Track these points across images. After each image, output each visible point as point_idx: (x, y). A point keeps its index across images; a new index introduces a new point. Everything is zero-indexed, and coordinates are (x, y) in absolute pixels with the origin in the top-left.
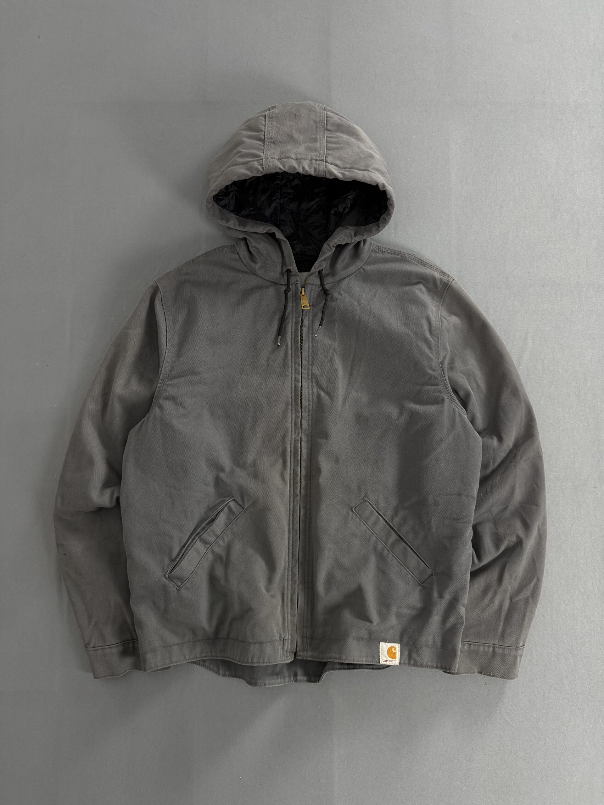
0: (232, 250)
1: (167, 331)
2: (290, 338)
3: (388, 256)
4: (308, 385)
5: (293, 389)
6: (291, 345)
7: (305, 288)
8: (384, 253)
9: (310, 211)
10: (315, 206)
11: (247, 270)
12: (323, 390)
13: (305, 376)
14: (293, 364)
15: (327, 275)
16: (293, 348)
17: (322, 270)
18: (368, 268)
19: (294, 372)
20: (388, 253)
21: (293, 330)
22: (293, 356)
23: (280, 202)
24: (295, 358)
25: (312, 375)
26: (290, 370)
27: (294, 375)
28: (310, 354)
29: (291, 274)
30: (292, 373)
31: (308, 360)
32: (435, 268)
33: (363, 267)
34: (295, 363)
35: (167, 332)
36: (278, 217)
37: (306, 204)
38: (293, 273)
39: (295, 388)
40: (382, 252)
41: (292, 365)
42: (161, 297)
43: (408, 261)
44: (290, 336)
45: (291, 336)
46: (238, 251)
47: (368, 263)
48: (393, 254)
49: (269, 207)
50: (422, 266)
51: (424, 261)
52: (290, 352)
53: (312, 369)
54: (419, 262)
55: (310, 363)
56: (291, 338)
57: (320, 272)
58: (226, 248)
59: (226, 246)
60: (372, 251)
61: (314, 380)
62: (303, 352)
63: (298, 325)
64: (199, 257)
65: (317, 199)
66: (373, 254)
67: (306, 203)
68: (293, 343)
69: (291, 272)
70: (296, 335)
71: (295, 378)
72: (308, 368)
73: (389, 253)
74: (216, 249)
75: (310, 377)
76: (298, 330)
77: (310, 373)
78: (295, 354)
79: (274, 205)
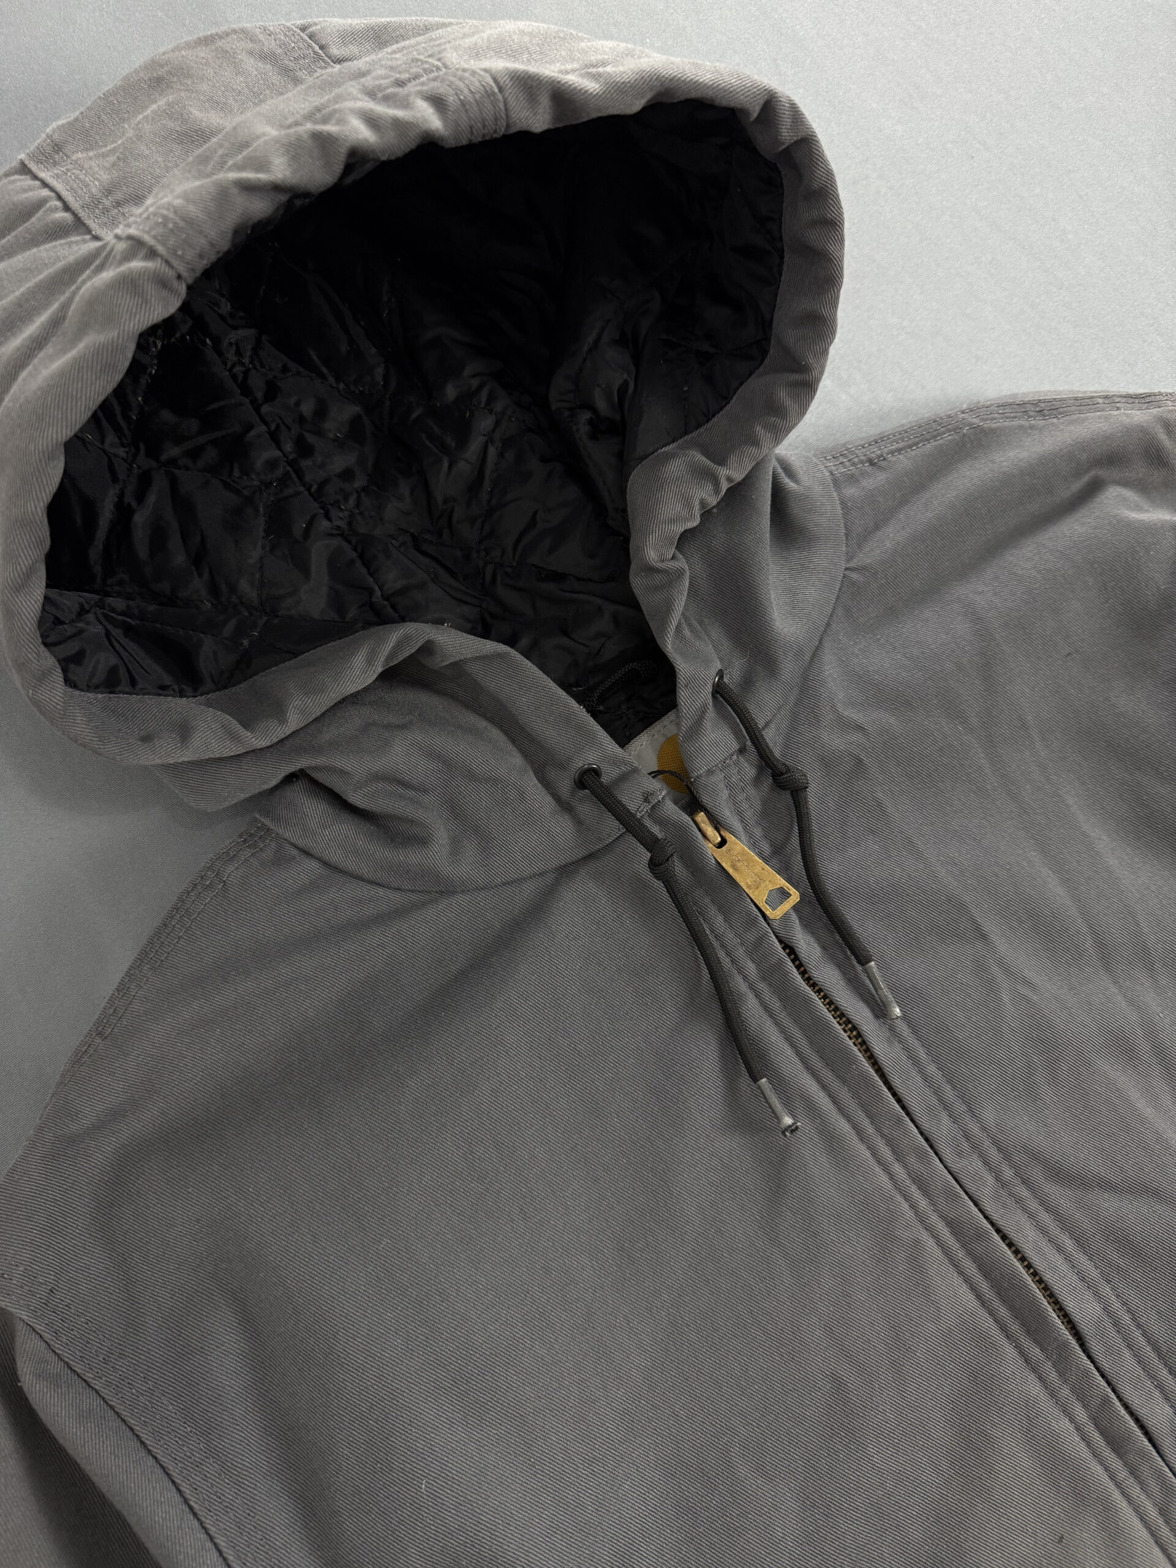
0: (268, 854)
1: (191, 1508)
2: (797, 1060)
3: (903, 462)
4: (1031, 1216)
5: (984, 1286)
6: (824, 1087)
7: (705, 799)
8: (883, 464)
9: (487, 486)
10: (492, 451)
11: (397, 898)
12: (1106, 1186)
13: (986, 1188)
14: (898, 1169)
15: (748, 682)
16: (844, 1095)
17: (720, 673)
18: (873, 553)
19: (923, 1203)
20: (892, 452)
21: (783, 1016)
22: (870, 1130)
23: (338, 528)
24: (883, 1135)
25: (1007, 1157)
26: (905, 1206)
27: (934, 1218)
28: (932, 1069)
29: (605, 779)
30: (922, 1219)
31: (941, 1100)
32: (1100, 401)
33: (851, 565)
34: (899, 1157)
35: (195, 1515)
36: (371, 592)
37: (450, 467)
38: (609, 774)
39: (986, 1275)
40: (871, 462)
41: (891, 1176)
42: (44, 1345)
43: (993, 431)
44: (789, 1052)
45: (793, 1046)
46: (300, 843)
47: (857, 538)
48: (916, 444)
49: (306, 572)
50: (1055, 420)
51: (1040, 401)
52: (844, 1126)
53: (984, 1129)
54: (1031, 413)
55: (960, 1108)
56: (798, 1053)
57: (719, 691)
58: (231, 868)
59: (227, 853)
60: (836, 482)
61: (1037, 1174)
62: (896, 1082)
63: (786, 974)
64: (122, 989)
65: (485, 423)
66: (851, 491)
67: (446, 464)
68: (827, 1075)
69: (596, 772)
70: (815, 1030)
71: (950, 1223)
72: (967, 1136)
73: (899, 450)
74: (181, 899)
75: (1008, 1173)
76: (807, 1001)
77: (994, 1154)
78: (871, 1117)
79: (319, 552)
